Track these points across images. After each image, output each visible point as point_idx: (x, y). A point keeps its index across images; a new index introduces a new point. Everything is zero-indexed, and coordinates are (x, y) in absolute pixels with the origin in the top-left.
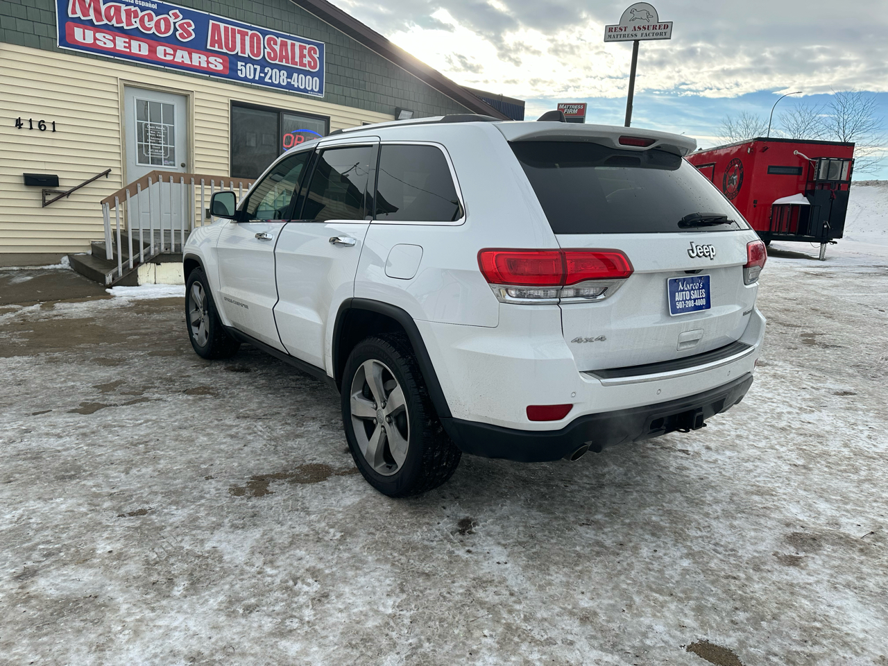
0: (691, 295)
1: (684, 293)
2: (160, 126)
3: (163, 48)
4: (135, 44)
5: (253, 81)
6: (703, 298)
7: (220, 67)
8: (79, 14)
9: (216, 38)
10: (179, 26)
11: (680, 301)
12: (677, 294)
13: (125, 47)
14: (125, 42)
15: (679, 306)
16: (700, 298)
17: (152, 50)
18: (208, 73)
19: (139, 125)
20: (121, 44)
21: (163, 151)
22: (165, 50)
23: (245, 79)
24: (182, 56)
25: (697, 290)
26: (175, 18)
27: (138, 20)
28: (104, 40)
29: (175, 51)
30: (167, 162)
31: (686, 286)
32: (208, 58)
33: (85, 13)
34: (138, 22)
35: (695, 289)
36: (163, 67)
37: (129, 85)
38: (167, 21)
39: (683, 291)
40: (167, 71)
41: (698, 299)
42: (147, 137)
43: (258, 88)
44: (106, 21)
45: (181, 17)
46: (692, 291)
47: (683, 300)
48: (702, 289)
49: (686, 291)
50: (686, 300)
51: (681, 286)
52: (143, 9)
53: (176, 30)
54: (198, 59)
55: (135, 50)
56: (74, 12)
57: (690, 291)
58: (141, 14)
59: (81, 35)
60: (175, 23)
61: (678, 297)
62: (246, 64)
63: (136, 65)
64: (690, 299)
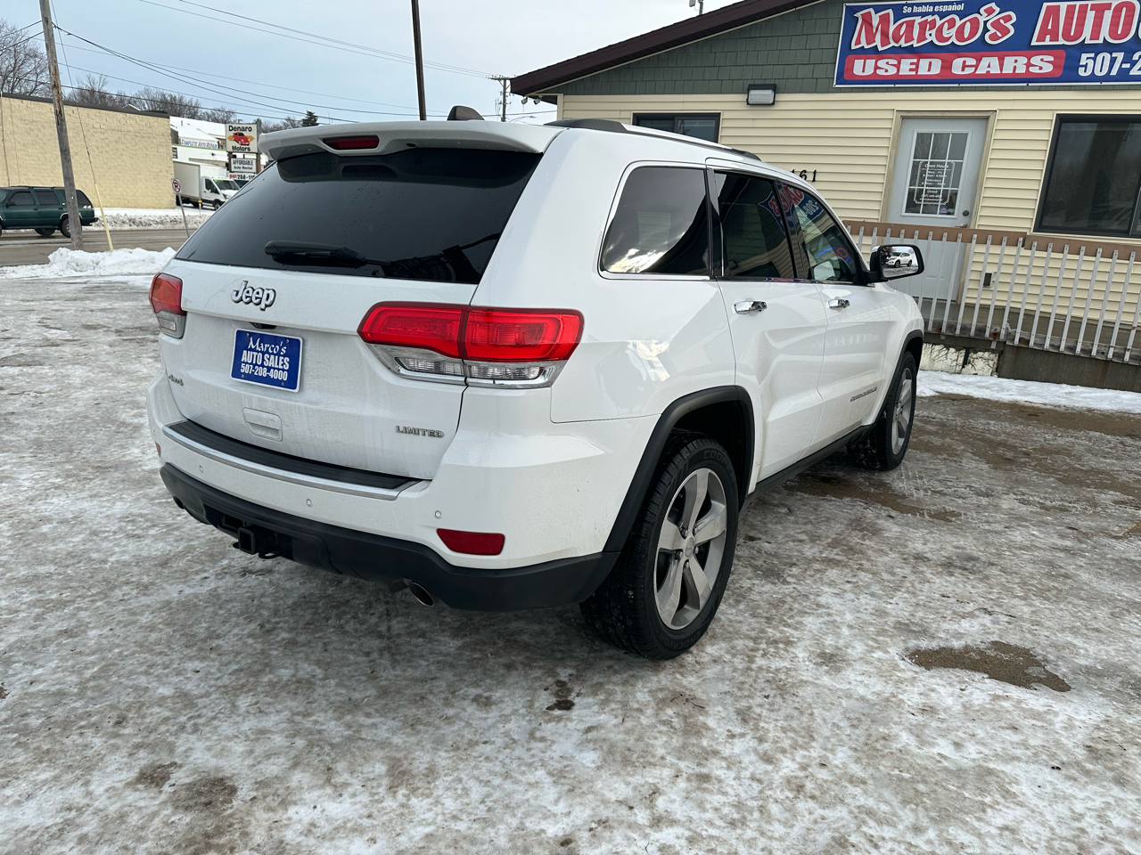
0: (263, 360)
1: (255, 354)
2: (943, 164)
3: (961, 60)
4: (924, 63)
5: (1107, 78)
6: (283, 370)
7: (1048, 68)
8: (864, 43)
9: (1050, 27)
10: (992, 24)
11: (247, 363)
12: (245, 352)
13: (911, 70)
14: (912, 64)
15: (245, 369)
16: (279, 369)
17: (947, 66)
18: (1028, 81)
19: (915, 165)
20: (906, 67)
21: (941, 196)
22: (964, 62)
23: (1093, 78)
24: (989, 65)
25: (275, 355)
26: (989, 16)
27: (933, 32)
28: (887, 67)
29: (979, 61)
30: (945, 210)
31: (260, 346)
32: (1029, 59)
33: (870, 39)
34: (934, 35)
35: (273, 354)
36: (957, 85)
37: (907, 117)
38: (975, 23)
39: (254, 350)
40: (962, 89)
41: (274, 369)
42: (922, 179)
43: (1113, 89)
44: (893, 44)
45: (998, 10)
46: (267, 355)
47: (252, 363)
48: (284, 356)
49: (258, 352)
50: (256, 364)
51: (251, 343)
52: (943, 16)
53: (986, 30)
54: (1015, 64)
55: (923, 71)
56: (858, 42)
57: (263, 353)
58: (939, 23)
59: (860, 68)
60: (985, 22)
61: (247, 356)
62: (1096, 56)
63: (921, 90)
64: (262, 365)
